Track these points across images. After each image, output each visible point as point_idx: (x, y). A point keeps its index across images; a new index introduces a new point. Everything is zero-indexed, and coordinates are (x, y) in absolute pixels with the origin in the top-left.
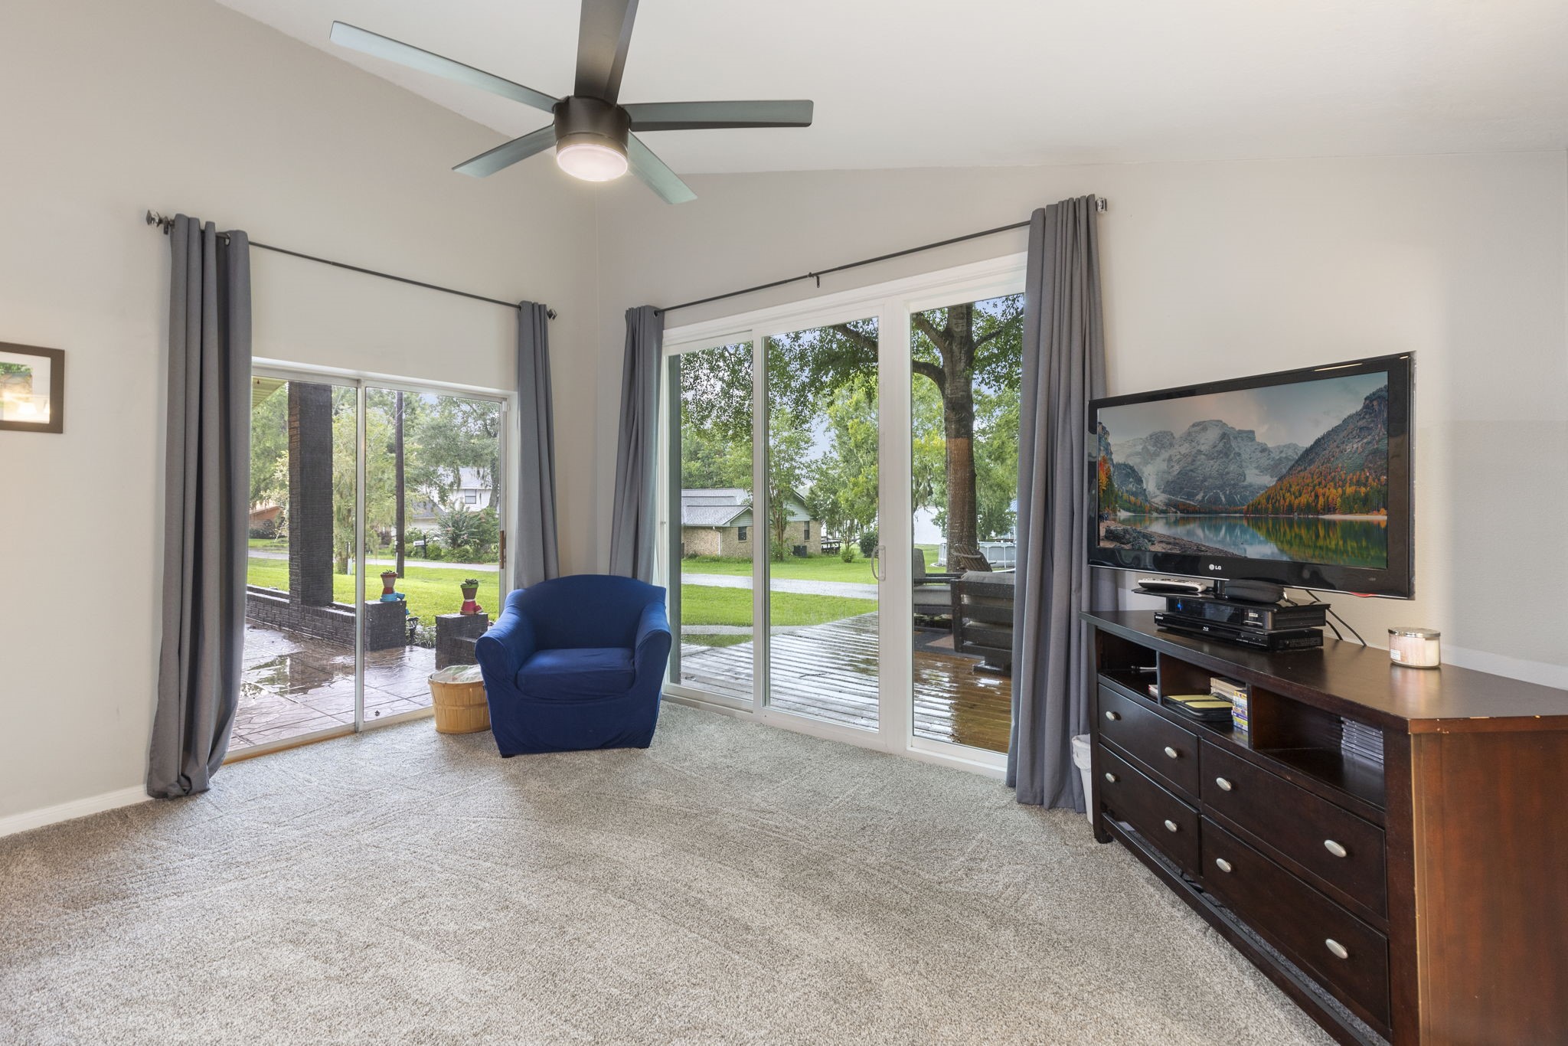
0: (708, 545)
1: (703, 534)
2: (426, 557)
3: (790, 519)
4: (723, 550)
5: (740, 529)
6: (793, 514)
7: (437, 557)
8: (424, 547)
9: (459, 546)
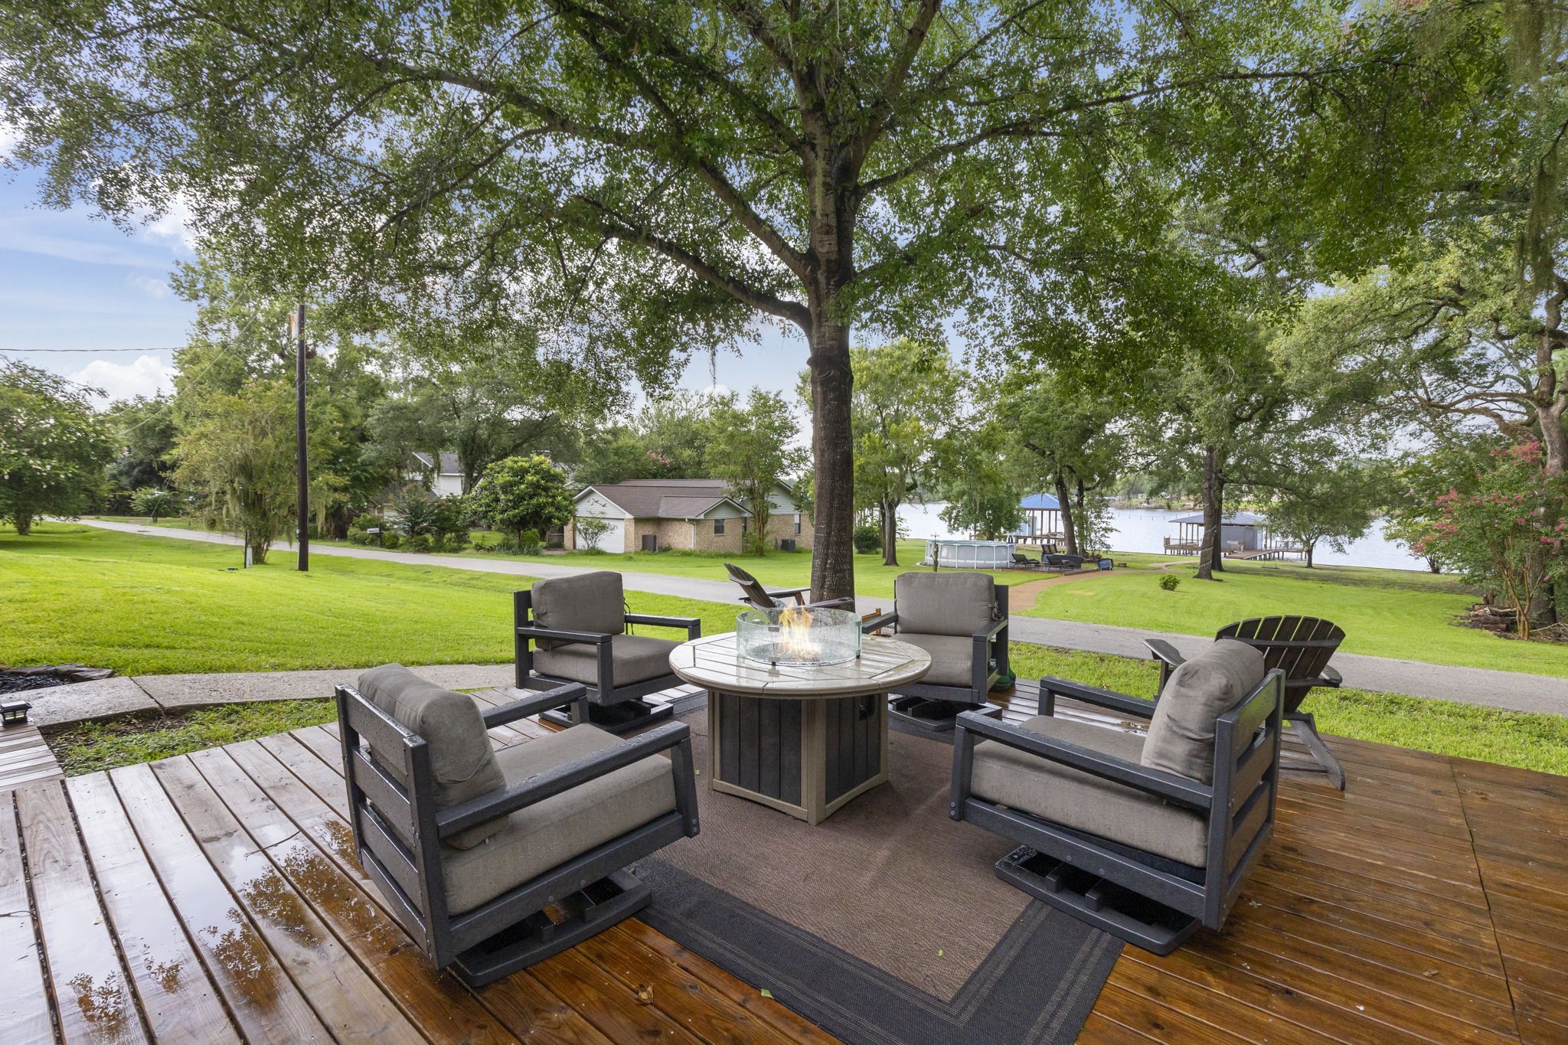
0: (682, 539)
1: (677, 526)
2: (383, 545)
3: (771, 511)
4: (697, 543)
5: (717, 521)
6: (775, 506)
7: (393, 545)
8: (379, 535)
9: (419, 534)
